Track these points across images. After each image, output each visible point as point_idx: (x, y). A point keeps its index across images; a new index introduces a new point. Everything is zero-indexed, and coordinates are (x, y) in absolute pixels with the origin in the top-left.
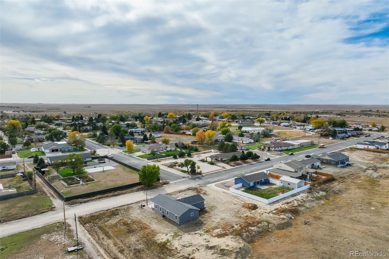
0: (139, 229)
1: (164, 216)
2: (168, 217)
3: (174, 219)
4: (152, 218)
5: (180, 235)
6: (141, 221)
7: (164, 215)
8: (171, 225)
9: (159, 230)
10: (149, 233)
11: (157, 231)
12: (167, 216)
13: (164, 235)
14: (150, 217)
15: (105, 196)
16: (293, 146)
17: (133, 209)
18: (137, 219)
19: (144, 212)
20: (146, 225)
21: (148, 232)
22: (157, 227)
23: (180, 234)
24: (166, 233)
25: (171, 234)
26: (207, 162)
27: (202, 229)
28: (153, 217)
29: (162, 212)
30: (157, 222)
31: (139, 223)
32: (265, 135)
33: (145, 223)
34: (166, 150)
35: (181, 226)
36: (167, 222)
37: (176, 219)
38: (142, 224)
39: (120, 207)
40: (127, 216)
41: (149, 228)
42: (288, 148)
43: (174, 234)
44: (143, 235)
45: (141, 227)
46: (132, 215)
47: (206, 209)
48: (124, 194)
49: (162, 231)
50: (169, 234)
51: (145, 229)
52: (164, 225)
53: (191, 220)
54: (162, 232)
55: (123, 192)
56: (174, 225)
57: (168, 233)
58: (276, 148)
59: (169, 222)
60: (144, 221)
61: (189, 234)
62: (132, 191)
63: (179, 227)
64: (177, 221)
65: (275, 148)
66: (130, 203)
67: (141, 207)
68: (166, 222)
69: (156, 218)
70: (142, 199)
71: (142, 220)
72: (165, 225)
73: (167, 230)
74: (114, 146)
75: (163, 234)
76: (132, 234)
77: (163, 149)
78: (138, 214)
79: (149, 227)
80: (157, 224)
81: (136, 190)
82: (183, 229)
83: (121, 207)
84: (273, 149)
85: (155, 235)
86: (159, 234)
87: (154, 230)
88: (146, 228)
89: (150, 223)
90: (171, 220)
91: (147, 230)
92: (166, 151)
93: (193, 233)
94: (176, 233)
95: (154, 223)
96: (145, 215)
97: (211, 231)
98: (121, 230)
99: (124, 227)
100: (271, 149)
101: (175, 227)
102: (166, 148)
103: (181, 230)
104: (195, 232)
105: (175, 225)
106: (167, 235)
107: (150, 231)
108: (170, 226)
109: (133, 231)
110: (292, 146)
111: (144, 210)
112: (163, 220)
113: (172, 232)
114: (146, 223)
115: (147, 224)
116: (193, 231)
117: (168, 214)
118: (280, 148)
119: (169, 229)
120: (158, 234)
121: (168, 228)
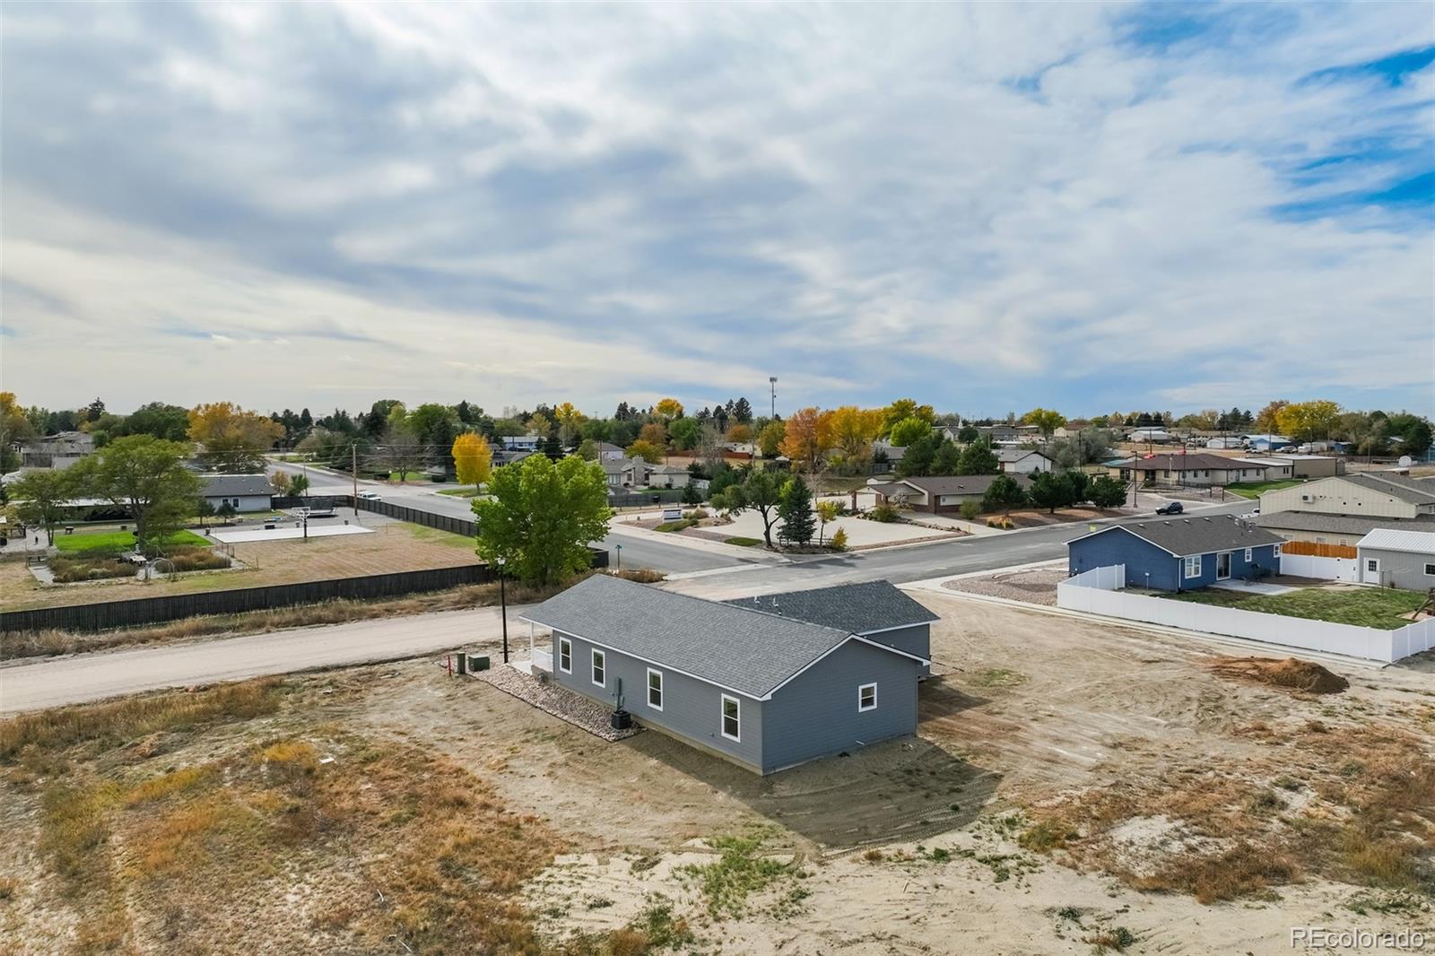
0: (386, 814)
1: (623, 721)
2: (654, 724)
3: (714, 736)
4: (530, 736)
5: (779, 867)
6: (430, 754)
7: (626, 709)
8: (688, 783)
9: (569, 823)
10: (474, 843)
11: (553, 825)
12: (654, 714)
13: (620, 865)
14: (513, 724)
15: (242, 626)
16: (1262, 472)
17: (398, 685)
18: (404, 740)
19: (473, 696)
20: (463, 780)
21: (463, 840)
22: (561, 799)
23: (784, 859)
24: (643, 844)
25: (689, 859)
26: (861, 515)
27: (985, 815)
28: (538, 731)
29: (613, 690)
30: (561, 758)
31: (411, 768)
32: (1092, 452)
33: (459, 764)
34: (645, 485)
35: (783, 789)
36: (653, 762)
37: (731, 727)
38: (426, 776)
39: (307, 676)
40: (331, 724)
41: (486, 806)
42: (1242, 479)
43: (718, 859)
44: (409, 861)
45: (414, 797)
46: (373, 718)
47: (950, 683)
48: (374, 616)
49: (598, 829)
50: (669, 861)
51: (443, 813)
52: (621, 782)
53: (860, 749)
54: (600, 839)
55: (374, 606)
56: (718, 783)
57: (657, 845)
58: (1188, 474)
59: (668, 759)
60: (454, 755)
61: (874, 858)
62: (433, 607)
63: (765, 800)
64: (744, 747)
65: (1183, 471)
66: (391, 657)
67: (462, 671)
68: (640, 757)
69: (558, 732)
70: (483, 639)
71: (440, 745)
72: (633, 780)
73: (645, 826)
74: (403, 479)
75: (606, 851)
76: (309, 853)
77: (631, 483)
78: (421, 710)
79: (480, 798)
80: (560, 772)
81: (458, 602)
82: (803, 815)
83: (314, 676)
84: (1174, 477)
85: (523, 869)
86: (571, 858)
87: (530, 820)
88: (460, 803)
89: (503, 767)
90: (683, 748)
91: (459, 822)
92: (646, 487)
93: (909, 848)
94: (741, 848)
95: (540, 769)
96: (477, 718)
97: (1082, 832)
98: (224, 823)
99: (262, 796)
100: (1160, 476)
101: (721, 797)
102: (647, 477)
103: (788, 827)
104: (931, 845)
105: (723, 788)
106: (647, 863)
107: (491, 825)
108: (679, 790)
109: (330, 827)
110: (1258, 469)
111: (474, 686)
112: (618, 748)
113: (698, 843)
114: (469, 768)
115: (479, 773)
116: (908, 836)
117: (656, 698)
118: (1201, 474)
119: (675, 816)
120: (559, 860)
121: (658, 807)
